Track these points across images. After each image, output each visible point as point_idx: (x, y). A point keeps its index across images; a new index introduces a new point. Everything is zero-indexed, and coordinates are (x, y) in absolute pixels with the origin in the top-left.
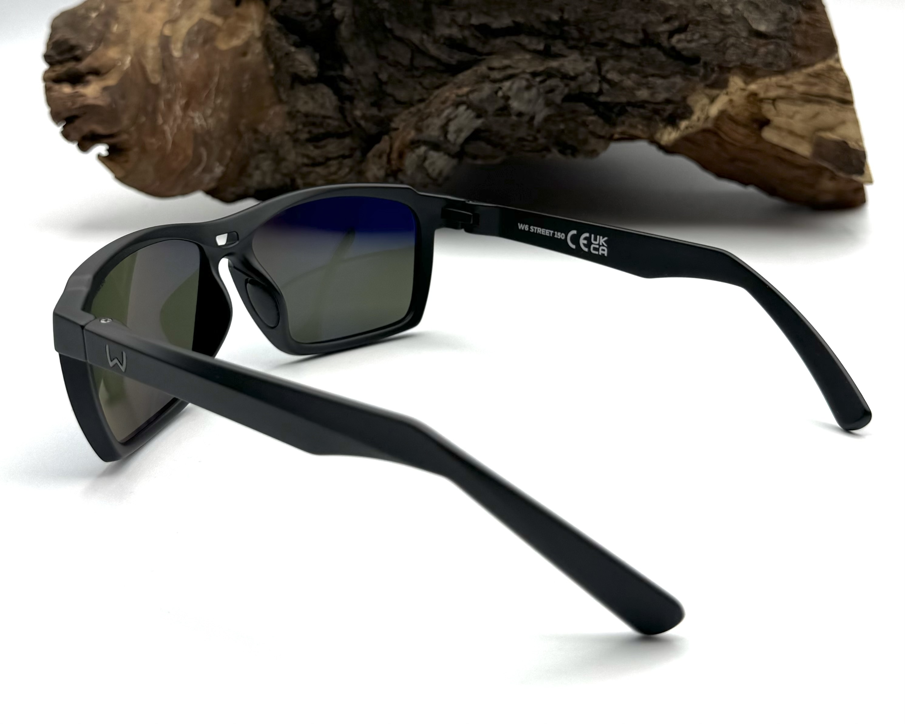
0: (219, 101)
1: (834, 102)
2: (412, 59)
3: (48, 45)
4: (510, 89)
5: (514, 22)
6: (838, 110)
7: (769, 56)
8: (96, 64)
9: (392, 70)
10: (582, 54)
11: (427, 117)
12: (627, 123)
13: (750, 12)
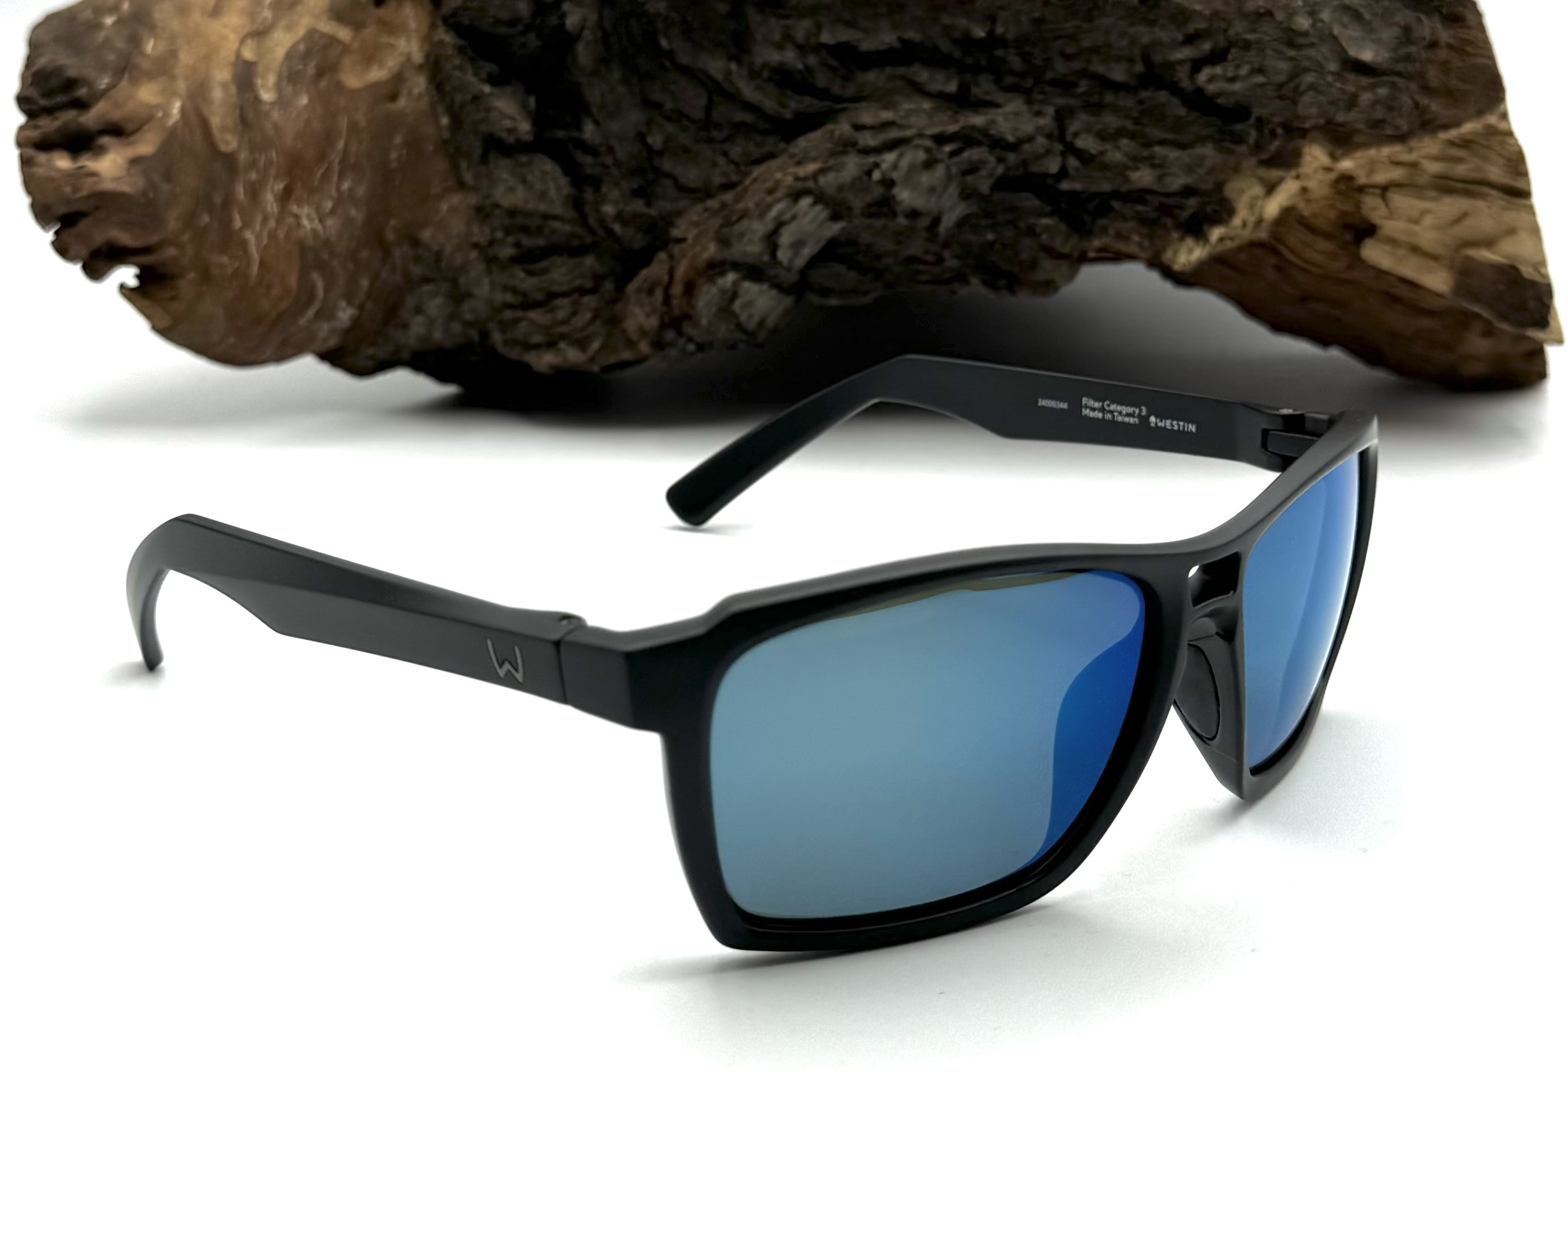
0: (346, 186)
1: (1494, 192)
2: (709, 109)
3: (24, 78)
4: (895, 166)
5: (900, 39)
6: (1504, 209)
7: (1378, 107)
8: (115, 115)
9: (670, 128)
10: (1029, 102)
11: (739, 220)
12: (1111, 231)
13: (1345, 26)
